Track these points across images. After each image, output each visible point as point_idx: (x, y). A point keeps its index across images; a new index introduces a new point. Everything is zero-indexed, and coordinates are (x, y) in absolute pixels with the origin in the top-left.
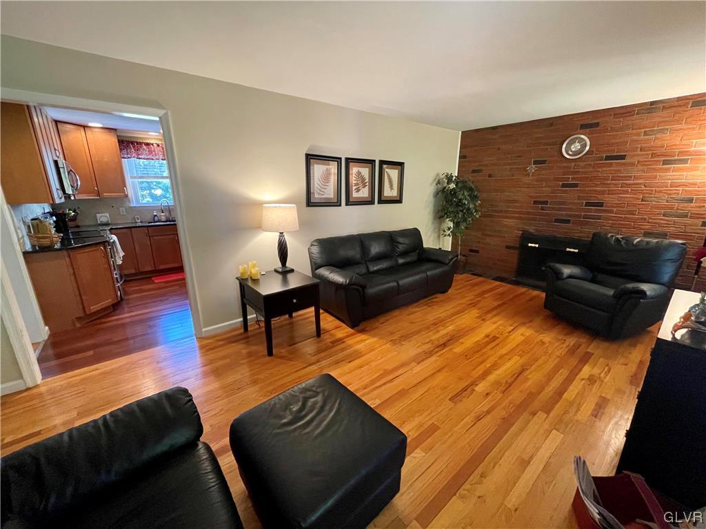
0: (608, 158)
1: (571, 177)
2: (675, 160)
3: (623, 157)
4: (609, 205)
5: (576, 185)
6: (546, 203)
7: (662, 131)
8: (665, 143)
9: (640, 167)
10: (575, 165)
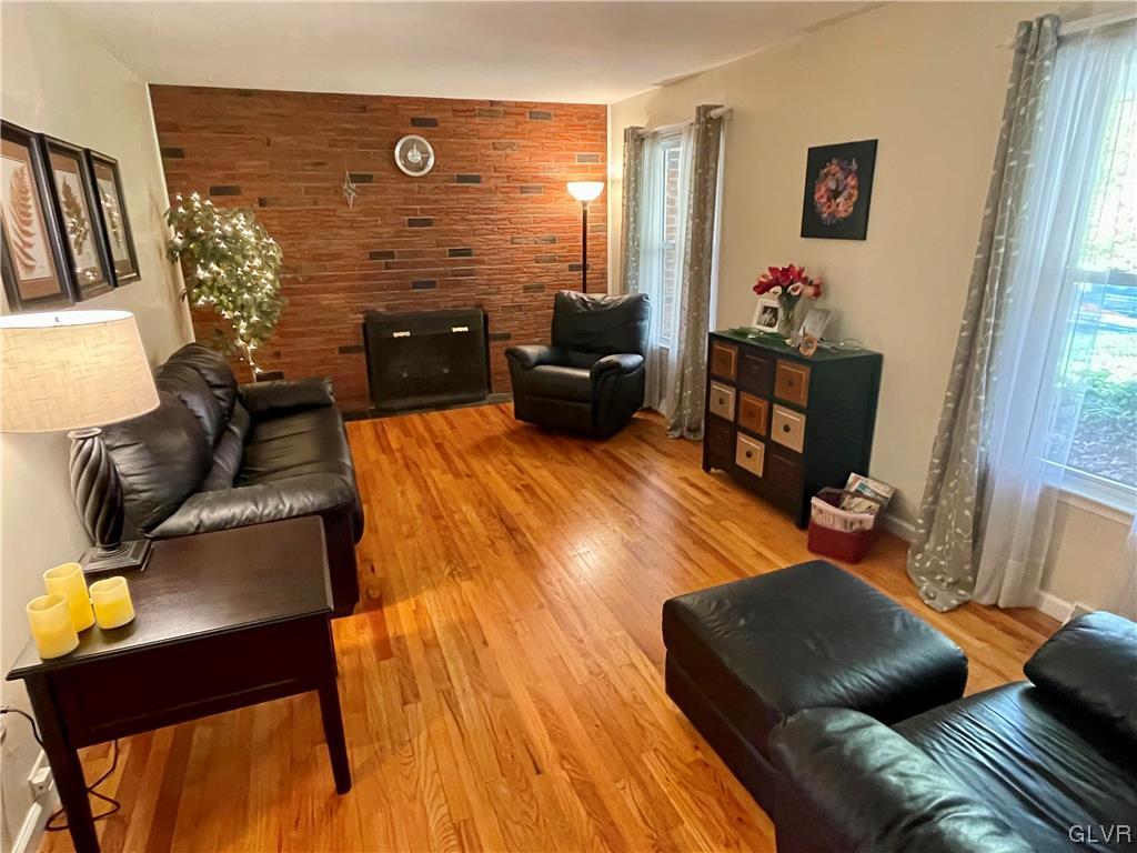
0: (461, 179)
1: (418, 207)
2: (531, 188)
3: (477, 179)
4: (478, 252)
5: (428, 223)
6: (391, 255)
7: (510, 146)
8: (517, 163)
9: (500, 196)
10: (420, 188)
